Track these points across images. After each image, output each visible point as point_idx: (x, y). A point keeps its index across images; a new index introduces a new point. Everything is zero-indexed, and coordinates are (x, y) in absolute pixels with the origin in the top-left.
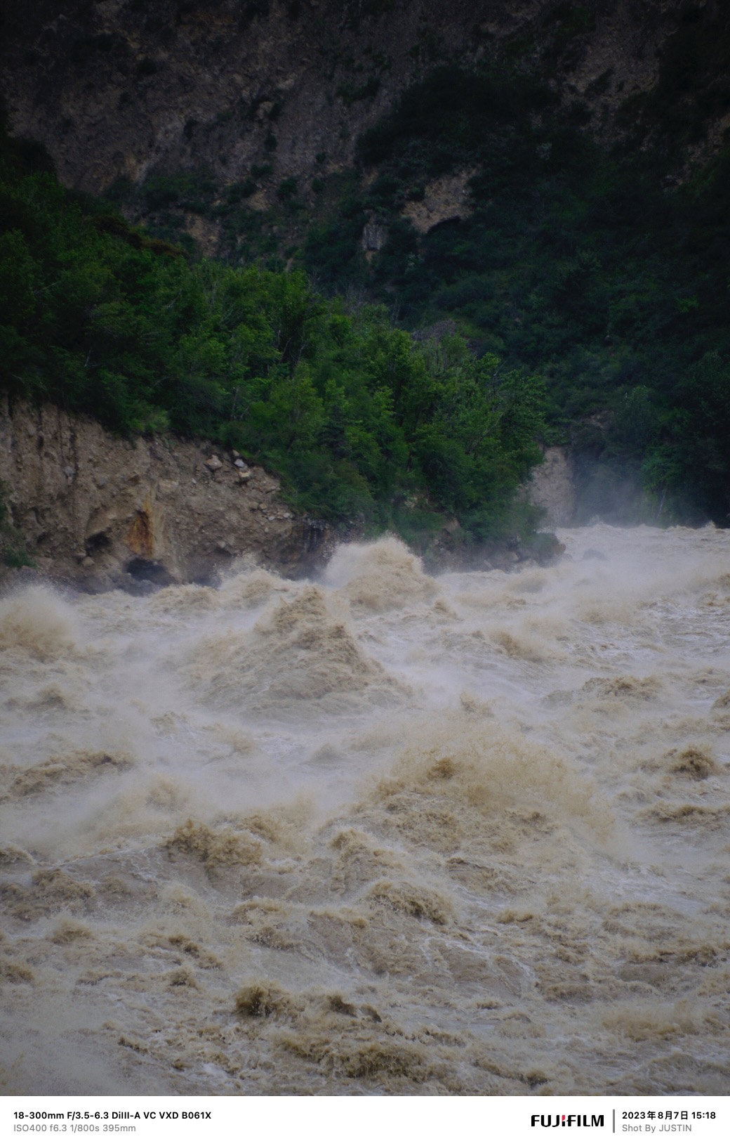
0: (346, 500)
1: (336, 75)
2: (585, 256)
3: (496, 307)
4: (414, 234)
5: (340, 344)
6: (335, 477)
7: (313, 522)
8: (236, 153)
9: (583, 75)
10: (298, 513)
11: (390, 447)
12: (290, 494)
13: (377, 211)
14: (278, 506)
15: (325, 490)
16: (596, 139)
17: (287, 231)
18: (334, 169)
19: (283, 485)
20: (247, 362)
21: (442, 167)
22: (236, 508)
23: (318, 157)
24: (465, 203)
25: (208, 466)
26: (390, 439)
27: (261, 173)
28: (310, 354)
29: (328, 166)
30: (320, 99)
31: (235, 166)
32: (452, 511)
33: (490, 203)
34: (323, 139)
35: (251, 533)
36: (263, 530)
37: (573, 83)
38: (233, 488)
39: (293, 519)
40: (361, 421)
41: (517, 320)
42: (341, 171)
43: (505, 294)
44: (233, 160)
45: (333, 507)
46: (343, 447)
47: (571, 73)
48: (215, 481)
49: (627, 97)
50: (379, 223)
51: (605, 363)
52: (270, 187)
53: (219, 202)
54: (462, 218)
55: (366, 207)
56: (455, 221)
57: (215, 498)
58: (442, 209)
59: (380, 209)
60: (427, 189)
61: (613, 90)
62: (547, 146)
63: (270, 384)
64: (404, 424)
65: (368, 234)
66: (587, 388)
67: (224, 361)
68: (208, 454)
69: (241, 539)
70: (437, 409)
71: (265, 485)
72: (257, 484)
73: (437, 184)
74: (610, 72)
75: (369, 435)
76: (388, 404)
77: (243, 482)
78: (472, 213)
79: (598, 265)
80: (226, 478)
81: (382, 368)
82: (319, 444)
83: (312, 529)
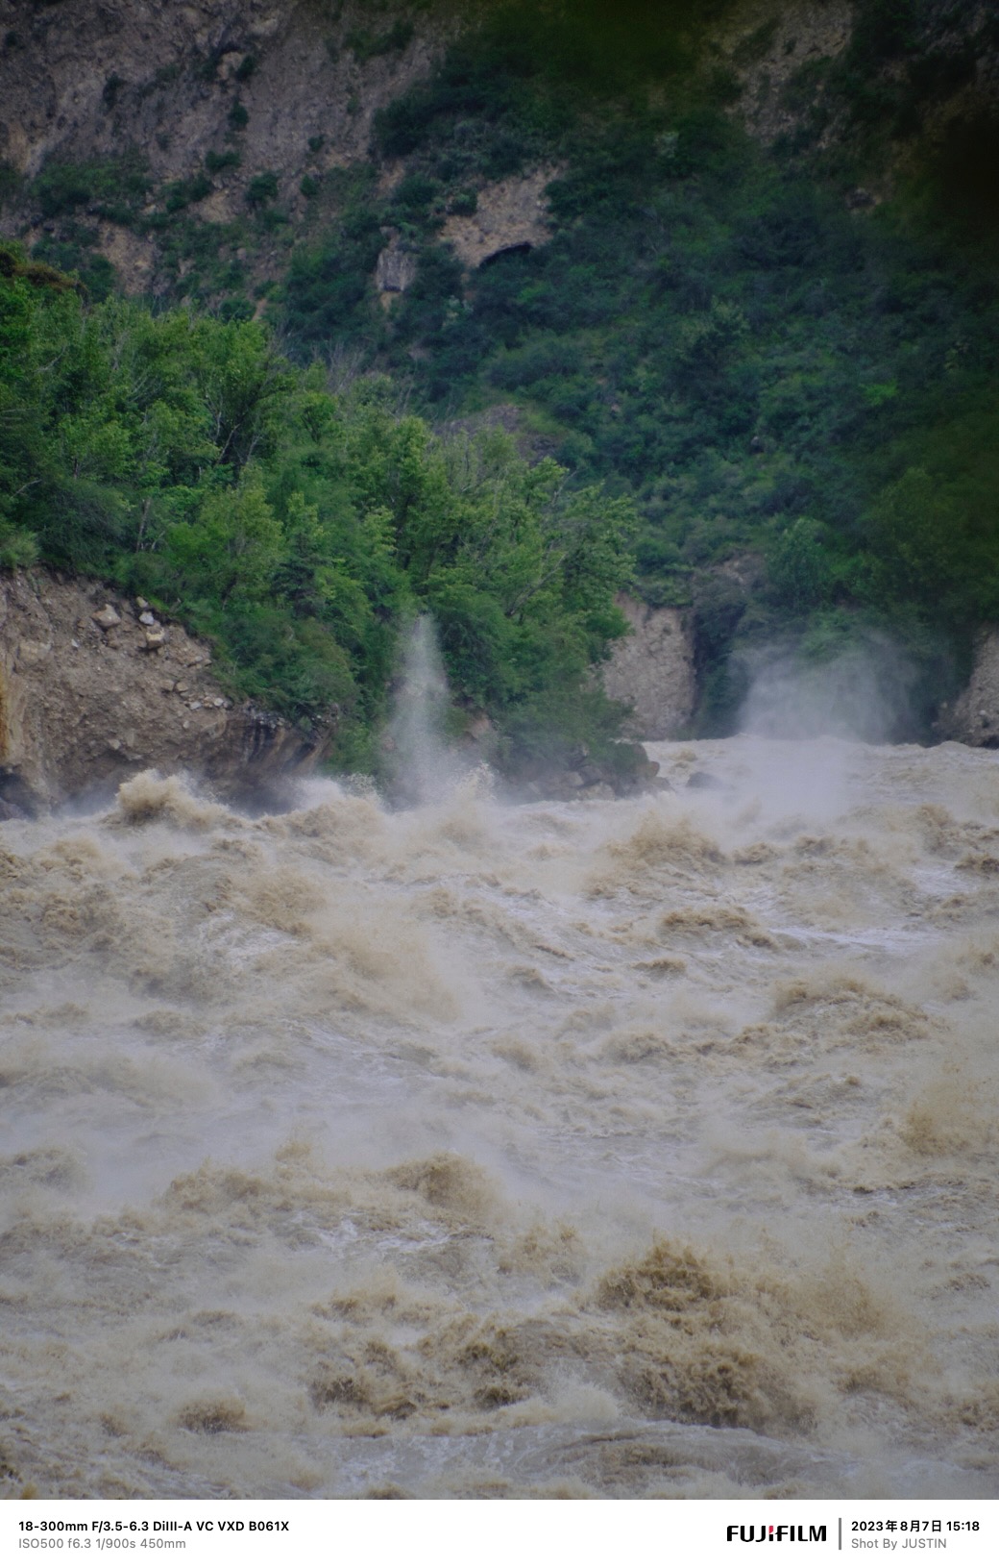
0: (314, 683)
1: (344, 15)
2: (725, 310)
3: (583, 387)
4: (457, 268)
5: (316, 437)
6: (297, 646)
7: (261, 714)
8: (183, 132)
9: (731, 27)
10: (237, 699)
11: (387, 602)
12: (224, 670)
13: (401, 230)
14: (206, 687)
15: (279, 665)
16: (750, 129)
17: (258, 257)
18: (336, 162)
19: (215, 656)
20: (165, 461)
21: (506, 163)
22: (140, 688)
23: (311, 142)
24: (539, 222)
25: (98, 622)
26: (388, 590)
27: (220, 164)
28: (266, 452)
29: (328, 158)
30: (319, 52)
31: (181, 151)
32: (482, 704)
33: (579, 223)
34: (321, 114)
35: (161, 730)
36: (181, 724)
37: (716, 40)
38: (136, 658)
39: (229, 708)
40: (343, 560)
41: (615, 408)
42: (347, 166)
43: (599, 366)
44: (178, 142)
45: (291, 692)
46: (309, 599)
47: (714, 24)
48: (107, 645)
49: (800, 63)
50: (404, 248)
51: (752, 479)
52: (234, 187)
53: (153, 207)
54: (534, 245)
55: (385, 223)
56: (524, 248)
57: (107, 671)
58: (504, 229)
59: (408, 227)
60: (480, 197)
61: (777, 52)
62: (670, 136)
63: (201, 497)
64: (412, 565)
65: (386, 265)
66: (720, 517)
67: (129, 458)
68: (97, 601)
69: (146, 737)
70: (462, 545)
71: (186, 654)
72: (173, 653)
73: (496, 190)
74: (773, 24)
75: (354, 582)
76: (385, 535)
77: (151, 649)
78: (550, 237)
79: (745, 325)
80: (127, 641)
81: (378, 477)
82: (273, 594)
83: (258, 727)
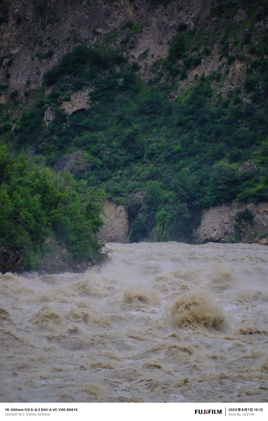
0: (20, 242)
1: (35, 48)
2: (136, 126)
3: (99, 146)
4: (66, 115)
5: (21, 175)
6: (15, 232)
7: (6, 250)
9: (137, 51)
11: (39, 219)
13: (51, 105)
15: (11, 237)
16: (142, 78)
17: (13, 112)
18: (34, 87)
21: (78, 87)
23: (27, 82)
24: (87, 103)
26: (39, 216)
27: (3, 88)
28: (8, 180)
29: (31, 86)
30: (29, 58)
32: (64, 245)
33: (98, 103)
34: (29, 74)
37: (133, 54)
40: (27, 209)
41: (107, 152)
42: (36, 88)
43: (103, 141)
45: (14, 244)
46: (19, 219)
47: (132, 50)
49: (155, 60)
50: (51, 110)
51: (143, 171)
52: (7, 94)
54: (86, 109)
55: (46, 104)
56: (83, 110)
58: (78, 105)
59: (52, 104)
60: (72, 96)
61: (149, 57)
62: (121, 80)
64: (46, 209)
65: (47, 114)
66: (135, 181)
70: (59, 203)
73: (76, 94)
74: (148, 50)
75: (31, 214)
76: (39, 201)
78: (90, 107)
79: (141, 130)
81: (37, 186)
82: (9, 218)
83: (5, 253)
